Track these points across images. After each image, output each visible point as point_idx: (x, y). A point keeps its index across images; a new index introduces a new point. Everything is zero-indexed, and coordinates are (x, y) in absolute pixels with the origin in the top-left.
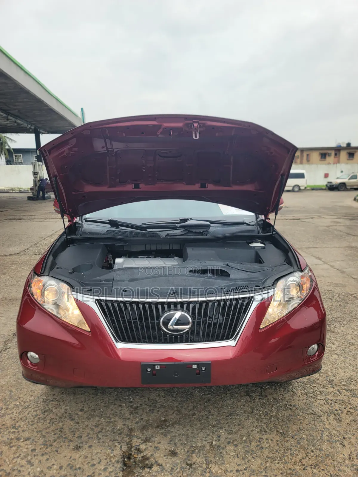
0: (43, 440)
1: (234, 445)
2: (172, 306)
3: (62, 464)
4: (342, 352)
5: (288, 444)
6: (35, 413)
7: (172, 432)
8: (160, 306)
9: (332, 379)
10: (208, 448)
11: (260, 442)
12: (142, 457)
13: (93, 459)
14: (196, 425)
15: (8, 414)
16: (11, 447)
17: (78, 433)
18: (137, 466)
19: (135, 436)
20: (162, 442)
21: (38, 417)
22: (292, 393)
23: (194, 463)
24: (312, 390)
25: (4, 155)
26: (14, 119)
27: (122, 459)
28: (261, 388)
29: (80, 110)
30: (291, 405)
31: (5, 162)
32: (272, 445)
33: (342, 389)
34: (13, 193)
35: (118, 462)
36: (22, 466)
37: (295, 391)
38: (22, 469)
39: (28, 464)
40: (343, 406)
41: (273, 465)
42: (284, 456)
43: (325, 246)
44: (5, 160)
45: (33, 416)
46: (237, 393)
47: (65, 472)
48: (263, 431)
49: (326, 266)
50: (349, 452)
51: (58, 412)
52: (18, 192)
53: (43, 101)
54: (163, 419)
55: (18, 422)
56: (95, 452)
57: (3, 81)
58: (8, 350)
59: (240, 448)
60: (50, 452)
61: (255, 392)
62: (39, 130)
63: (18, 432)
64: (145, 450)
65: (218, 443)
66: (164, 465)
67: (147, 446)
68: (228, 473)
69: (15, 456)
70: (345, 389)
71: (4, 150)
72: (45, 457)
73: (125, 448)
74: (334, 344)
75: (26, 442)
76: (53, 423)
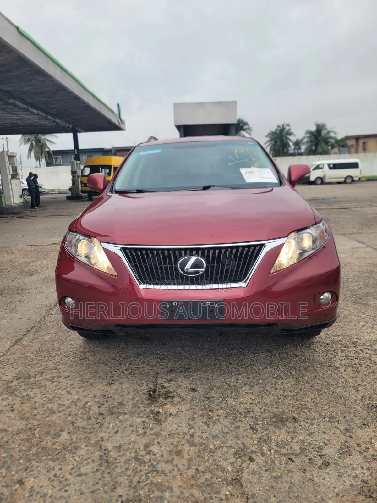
0: (80, 378)
1: (250, 386)
2: (188, 252)
3: (96, 394)
4: (370, 320)
5: (302, 387)
6: (74, 360)
7: (194, 375)
8: (177, 252)
9: (355, 340)
10: (226, 387)
11: (275, 384)
12: (166, 391)
13: (122, 392)
14: (217, 371)
15: (50, 360)
16: (53, 382)
17: (111, 374)
18: (161, 397)
19: (160, 377)
20: (184, 382)
21: (76, 362)
22: (312, 351)
23: (212, 397)
24: (333, 349)
25: (44, 158)
26: (53, 119)
27: (149, 392)
28: (283, 347)
29: (117, 106)
30: (310, 360)
31: (45, 164)
32: (286, 387)
33: (365, 349)
34: (53, 194)
35: (144, 394)
36: (62, 395)
37: (316, 349)
38: (62, 397)
39: (67, 393)
40: (364, 362)
41: (286, 401)
42: (297, 395)
43: (371, 231)
44: (45, 162)
45: (72, 362)
46: (258, 350)
47: (99, 399)
48: (279, 377)
49: (368, 249)
50: (362, 395)
51: (93, 359)
52: (57, 193)
53: (80, 98)
54: (187, 366)
55: (59, 365)
56: (124, 387)
57: (41, 79)
58: (50, 315)
59: (255, 388)
60: (86, 386)
61: (276, 349)
62: (76, 128)
63: (59, 372)
64: (169, 387)
65: (235, 384)
66: (184, 397)
67: (170, 384)
68: (242, 405)
69: (56, 388)
70: (367, 349)
71: (44, 152)
72: (82, 389)
73: (151, 386)
74: (364, 313)
75: (66, 379)
76: (89, 367)
